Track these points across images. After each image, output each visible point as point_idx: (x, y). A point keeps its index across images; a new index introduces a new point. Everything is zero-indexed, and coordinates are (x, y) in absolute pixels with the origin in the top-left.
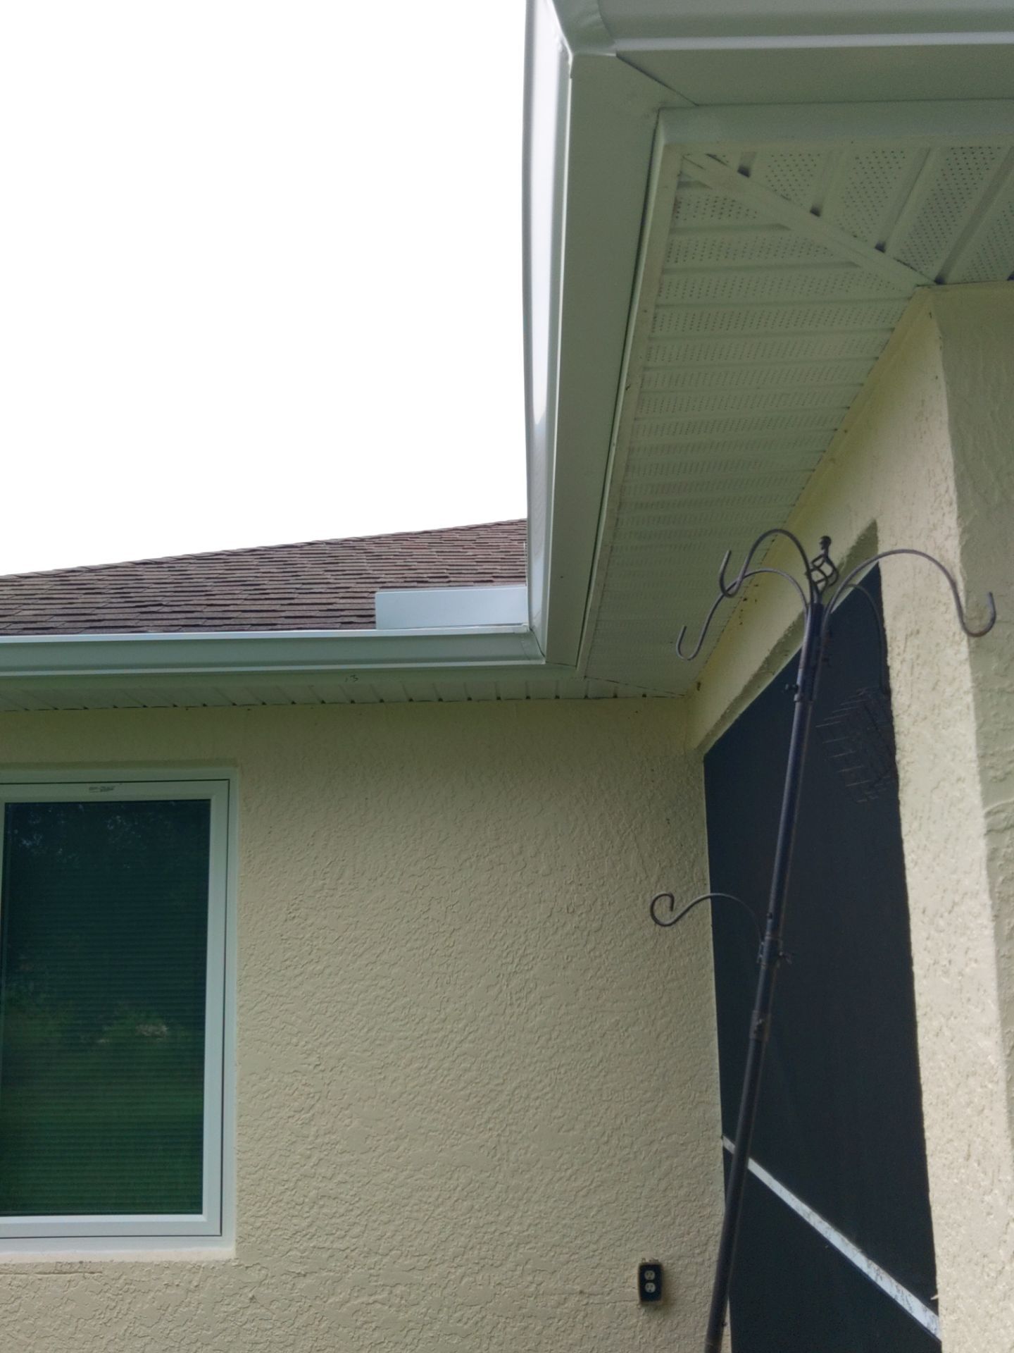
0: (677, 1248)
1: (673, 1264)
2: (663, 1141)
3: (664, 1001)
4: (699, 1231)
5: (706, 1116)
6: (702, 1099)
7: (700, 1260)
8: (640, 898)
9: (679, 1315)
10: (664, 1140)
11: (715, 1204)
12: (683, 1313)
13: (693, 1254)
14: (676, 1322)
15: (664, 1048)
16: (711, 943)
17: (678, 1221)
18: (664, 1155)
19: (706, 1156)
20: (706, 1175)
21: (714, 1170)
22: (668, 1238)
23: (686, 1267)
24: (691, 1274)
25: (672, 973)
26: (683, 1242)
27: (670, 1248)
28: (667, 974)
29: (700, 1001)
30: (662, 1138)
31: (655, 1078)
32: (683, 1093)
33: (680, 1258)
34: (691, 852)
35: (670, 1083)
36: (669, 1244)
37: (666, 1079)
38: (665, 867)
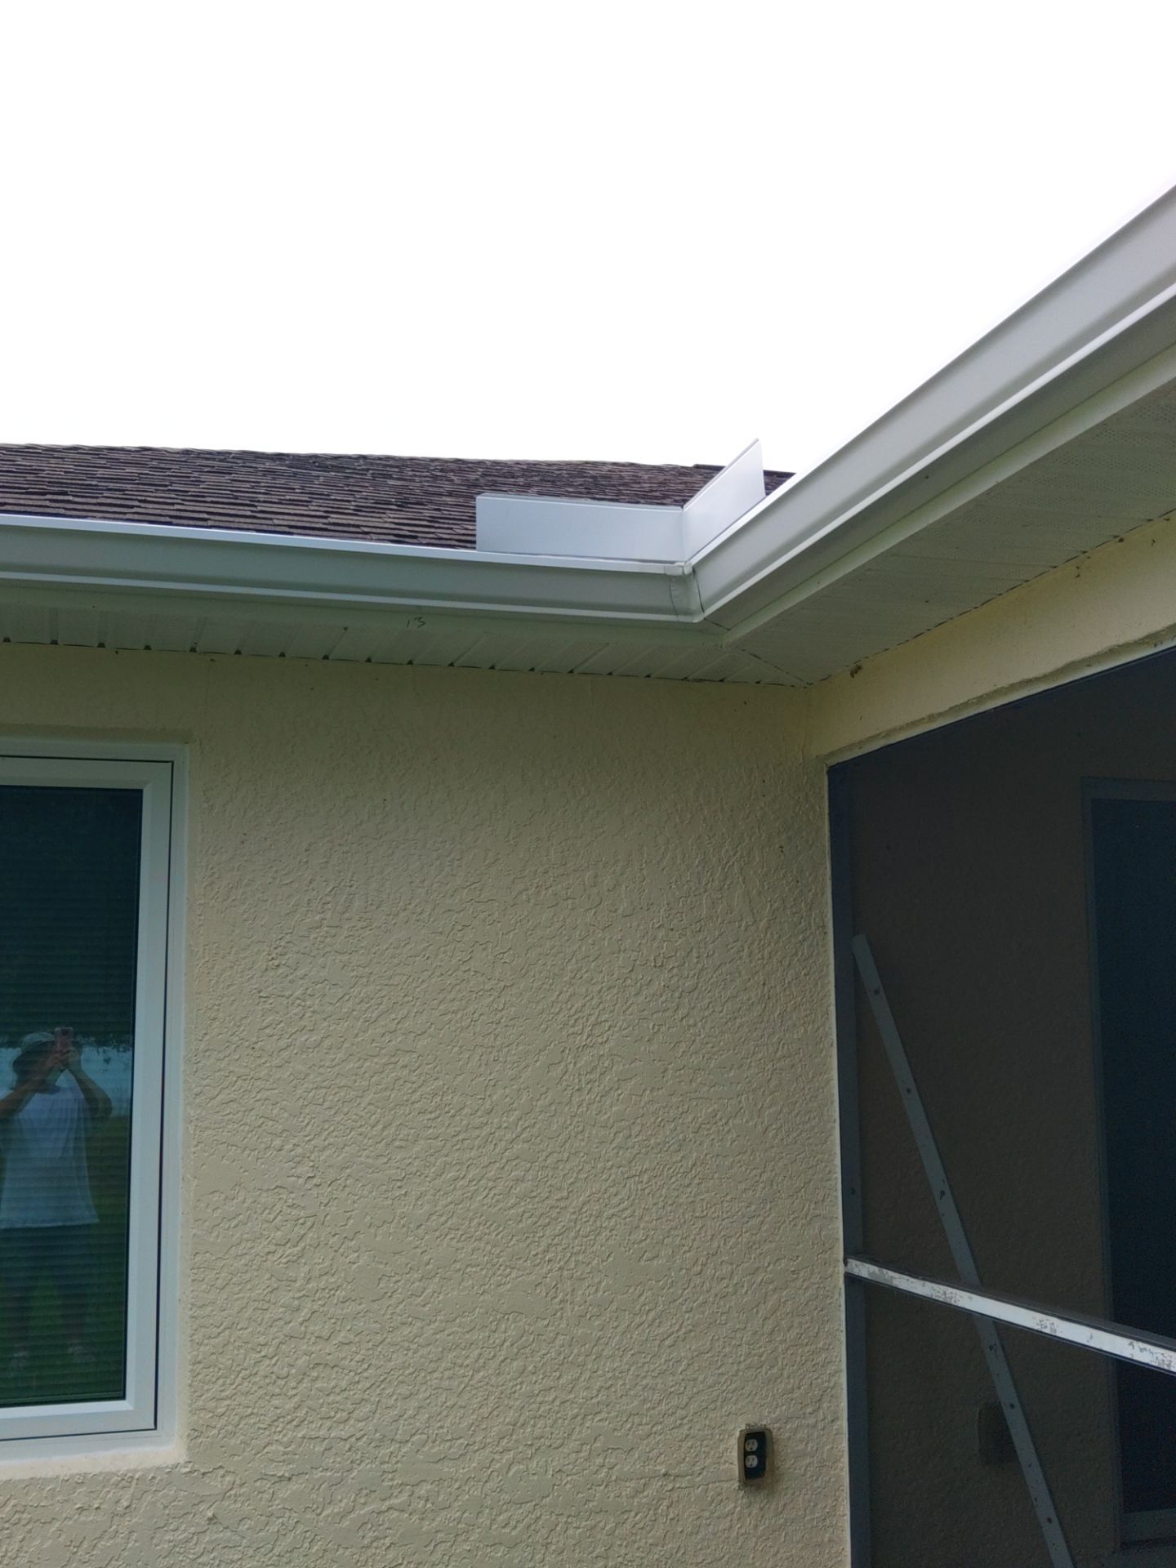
0: (784, 1407)
1: (779, 1429)
2: (769, 1269)
3: (773, 1084)
4: (811, 1383)
5: (823, 1233)
6: (818, 1212)
7: (812, 1421)
8: (746, 950)
9: (785, 1495)
10: (772, 1266)
11: (831, 1347)
12: (791, 1491)
13: (804, 1413)
14: (782, 1503)
15: (773, 1147)
16: (833, 1009)
17: (785, 1374)
18: (771, 1287)
19: (822, 1285)
20: (822, 1310)
21: (830, 1304)
22: (773, 1396)
23: (796, 1430)
24: (801, 1441)
25: (783, 1047)
26: (792, 1400)
27: (777, 1408)
28: (778, 1049)
29: (817, 1084)
30: (769, 1264)
31: (762, 1185)
32: (795, 1204)
33: (788, 1419)
34: (810, 891)
35: (779, 1192)
36: (775, 1403)
37: (775, 1187)
38: (777, 909)
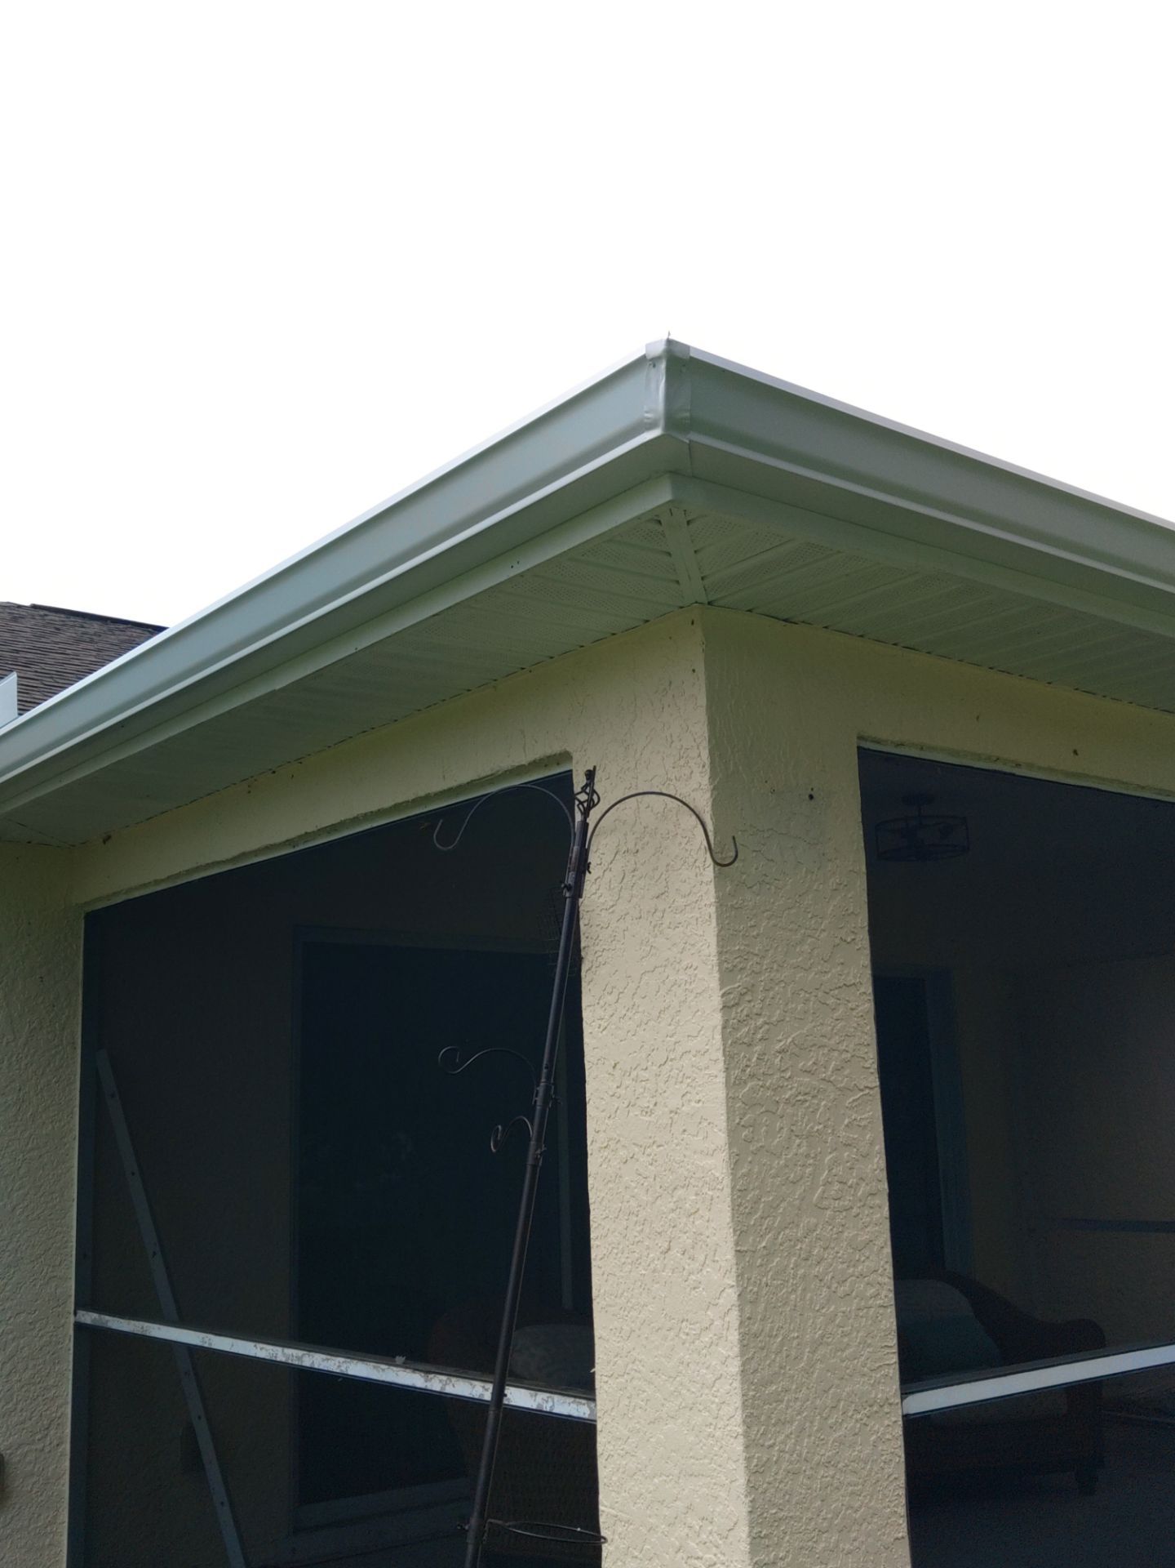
0: (16, 1436)
1: (11, 1454)
2: (9, 1322)
3: (22, 1171)
4: (41, 1415)
5: (58, 1291)
6: (55, 1274)
7: (40, 1446)
8: (5, 1062)
9: (14, 1508)
10: (12, 1320)
11: (60, 1384)
12: (17, 1506)
13: (34, 1440)
14: (10, 1516)
15: (19, 1222)
16: (77, 1110)
17: (19, 1407)
18: (11, 1336)
19: (55, 1333)
20: (53, 1354)
21: (61, 1348)
22: (8, 1426)
23: (26, 1455)
24: (30, 1463)
25: (33, 1142)
26: (23, 1429)
27: (9, 1437)
28: (28, 1143)
29: (60, 1171)
30: (10, 1318)
31: (7, 1254)
32: (36, 1268)
33: (20, 1446)
34: (63, 1014)
35: (22, 1258)
36: (9, 1433)
37: (19, 1255)
38: (35, 1028)
